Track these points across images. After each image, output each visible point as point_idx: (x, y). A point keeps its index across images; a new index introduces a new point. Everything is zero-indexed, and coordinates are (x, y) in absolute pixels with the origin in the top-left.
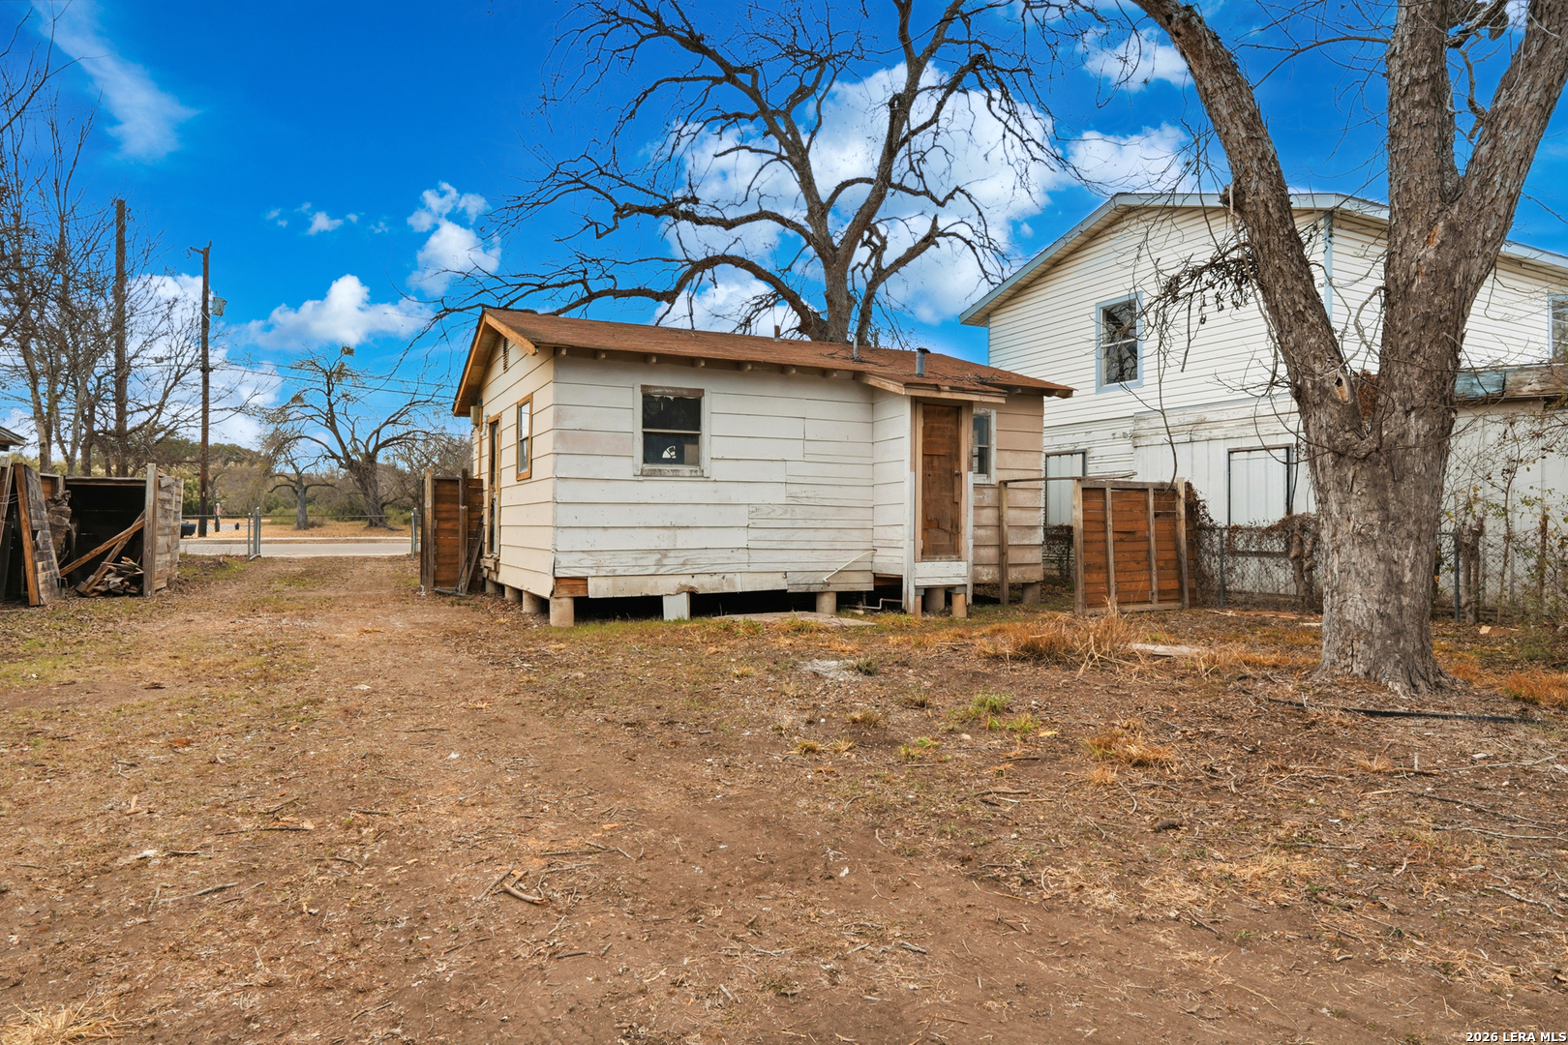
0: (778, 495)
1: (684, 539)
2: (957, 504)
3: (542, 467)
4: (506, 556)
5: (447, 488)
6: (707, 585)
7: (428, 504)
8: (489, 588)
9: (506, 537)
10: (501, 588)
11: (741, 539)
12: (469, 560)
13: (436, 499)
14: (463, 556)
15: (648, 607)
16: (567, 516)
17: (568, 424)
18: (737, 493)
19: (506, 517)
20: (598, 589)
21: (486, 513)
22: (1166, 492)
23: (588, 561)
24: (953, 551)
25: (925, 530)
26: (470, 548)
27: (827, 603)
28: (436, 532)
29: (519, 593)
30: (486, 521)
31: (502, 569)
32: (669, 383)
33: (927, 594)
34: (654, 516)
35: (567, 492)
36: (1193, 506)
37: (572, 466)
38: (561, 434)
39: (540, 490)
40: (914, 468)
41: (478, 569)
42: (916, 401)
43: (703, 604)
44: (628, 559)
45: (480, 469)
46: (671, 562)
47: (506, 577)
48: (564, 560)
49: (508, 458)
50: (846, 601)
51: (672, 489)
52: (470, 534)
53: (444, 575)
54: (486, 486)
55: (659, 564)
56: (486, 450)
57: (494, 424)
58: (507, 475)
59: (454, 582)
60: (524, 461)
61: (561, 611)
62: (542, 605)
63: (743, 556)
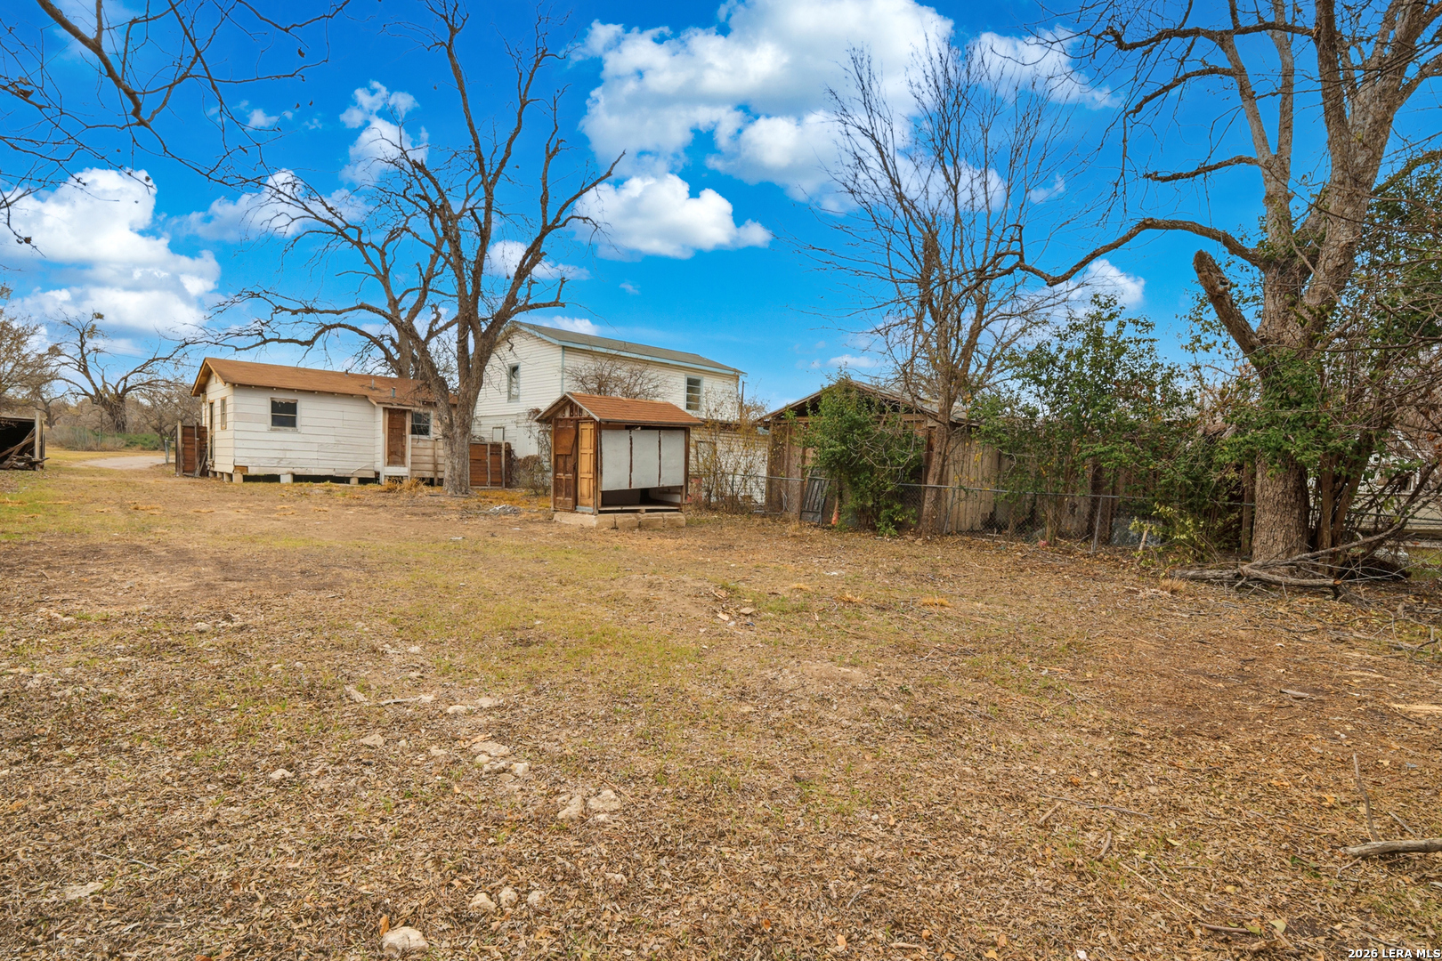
0: (332, 440)
1: (288, 455)
2: (404, 446)
3: (230, 426)
4: (217, 460)
5: (189, 431)
6: (299, 472)
7: (180, 436)
8: (210, 474)
9: (217, 452)
10: (215, 473)
11: (315, 456)
12: (200, 462)
13: (184, 434)
14: (197, 460)
15: (274, 478)
16: (239, 444)
17: (239, 411)
18: (312, 439)
19: (217, 444)
20: (252, 471)
21: (208, 442)
22: (496, 447)
23: (248, 460)
24: (403, 463)
25: (389, 455)
26: (201, 458)
27: (354, 481)
28: (183, 449)
29: (222, 473)
30: (209, 445)
31: (216, 465)
32: (282, 397)
33: (390, 478)
34: (277, 446)
35: (238, 435)
36: (509, 451)
37: (241, 426)
38: (236, 414)
39: (228, 434)
40: (384, 432)
41: (205, 466)
42: (385, 409)
43: (297, 478)
44: (264, 460)
45: (205, 422)
46: (284, 463)
47: (217, 468)
48: (237, 460)
49: (217, 419)
50: (363, 481)
51: (284, 436)
52: (201, 451)
53: (188, 468)
54: (208, 429)
55: (279, 463)
56: (208, 414)
57: (212, 404)
58: (217, 427)
59: (193, 471)
60: (223, 421)
61: (238, 478)
62: (230, 476)
63: (316, 462)
